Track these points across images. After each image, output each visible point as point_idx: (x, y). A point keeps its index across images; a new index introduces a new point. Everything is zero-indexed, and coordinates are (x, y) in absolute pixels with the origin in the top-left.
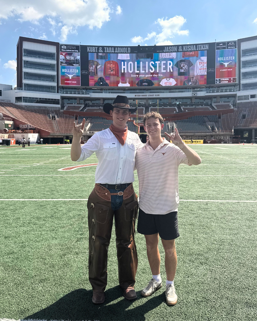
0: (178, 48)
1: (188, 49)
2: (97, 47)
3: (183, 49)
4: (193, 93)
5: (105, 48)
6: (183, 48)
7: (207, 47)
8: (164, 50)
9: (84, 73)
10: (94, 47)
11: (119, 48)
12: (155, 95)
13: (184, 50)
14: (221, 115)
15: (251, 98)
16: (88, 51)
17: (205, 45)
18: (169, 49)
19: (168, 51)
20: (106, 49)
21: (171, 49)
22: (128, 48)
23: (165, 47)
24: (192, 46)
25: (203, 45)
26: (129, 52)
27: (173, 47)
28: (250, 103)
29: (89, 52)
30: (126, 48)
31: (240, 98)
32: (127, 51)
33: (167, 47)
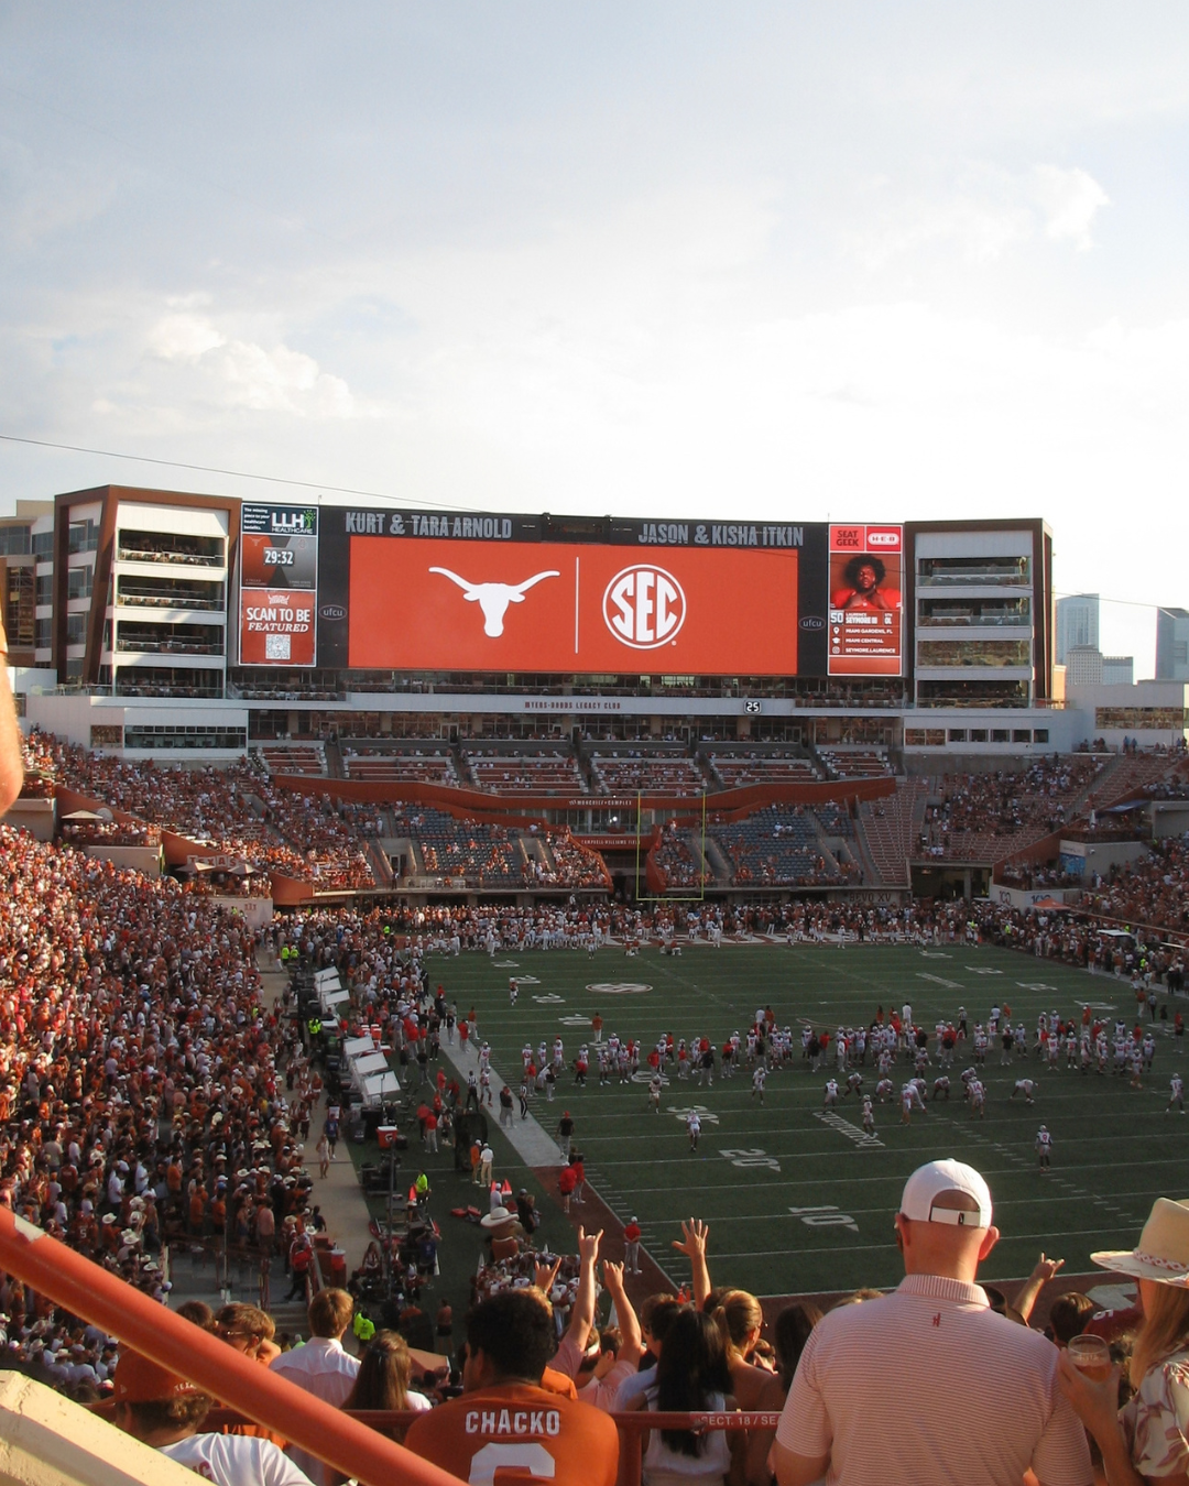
0: (692, 533)
1: (729, 536)
2: (384, 515)
3: (710, 537)
4: (747, 705)
5: (413, 517)
6: (709, 532)
7: (799, 538)
8: (640, 537)
9: (329, 616)
10: (373, 515)
11: (469, 520)
12: (602, 706)
13: (714, 542)
14: (857, 800)
15: (952, 740)
16: (348, 530)
17: (790, 529)
18: (658, 535)
19: (655, 541)
20: (420, 521)
21: (667, 533)
22: (505, 521)
23: (645, 526)
24: (746, 528)
25: (784, 529)
26: (505, 536)
27: (674, 526)
28: (950, 758)
29: (351, 533)
30: (496, 521)
31: (916, 736)
32: (500, 532)
33: (653, 527)
